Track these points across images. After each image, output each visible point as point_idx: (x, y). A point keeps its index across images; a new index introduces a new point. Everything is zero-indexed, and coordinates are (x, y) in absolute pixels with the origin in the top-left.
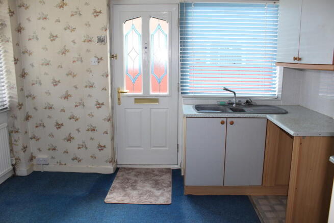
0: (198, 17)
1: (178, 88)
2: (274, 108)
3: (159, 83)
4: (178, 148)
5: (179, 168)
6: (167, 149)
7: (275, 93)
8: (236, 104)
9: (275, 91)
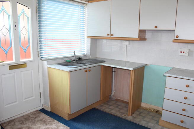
0: (48, 8)
1: (38, 55)
2: (90, 60)
3: (25, 53)
4: (40, 95)
5: (42, 107)
6: (34, 97)
7: (84, 53)
8: (76, 60)
9: (84, 52)
